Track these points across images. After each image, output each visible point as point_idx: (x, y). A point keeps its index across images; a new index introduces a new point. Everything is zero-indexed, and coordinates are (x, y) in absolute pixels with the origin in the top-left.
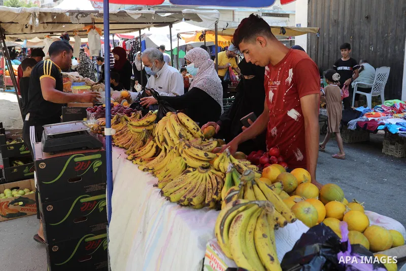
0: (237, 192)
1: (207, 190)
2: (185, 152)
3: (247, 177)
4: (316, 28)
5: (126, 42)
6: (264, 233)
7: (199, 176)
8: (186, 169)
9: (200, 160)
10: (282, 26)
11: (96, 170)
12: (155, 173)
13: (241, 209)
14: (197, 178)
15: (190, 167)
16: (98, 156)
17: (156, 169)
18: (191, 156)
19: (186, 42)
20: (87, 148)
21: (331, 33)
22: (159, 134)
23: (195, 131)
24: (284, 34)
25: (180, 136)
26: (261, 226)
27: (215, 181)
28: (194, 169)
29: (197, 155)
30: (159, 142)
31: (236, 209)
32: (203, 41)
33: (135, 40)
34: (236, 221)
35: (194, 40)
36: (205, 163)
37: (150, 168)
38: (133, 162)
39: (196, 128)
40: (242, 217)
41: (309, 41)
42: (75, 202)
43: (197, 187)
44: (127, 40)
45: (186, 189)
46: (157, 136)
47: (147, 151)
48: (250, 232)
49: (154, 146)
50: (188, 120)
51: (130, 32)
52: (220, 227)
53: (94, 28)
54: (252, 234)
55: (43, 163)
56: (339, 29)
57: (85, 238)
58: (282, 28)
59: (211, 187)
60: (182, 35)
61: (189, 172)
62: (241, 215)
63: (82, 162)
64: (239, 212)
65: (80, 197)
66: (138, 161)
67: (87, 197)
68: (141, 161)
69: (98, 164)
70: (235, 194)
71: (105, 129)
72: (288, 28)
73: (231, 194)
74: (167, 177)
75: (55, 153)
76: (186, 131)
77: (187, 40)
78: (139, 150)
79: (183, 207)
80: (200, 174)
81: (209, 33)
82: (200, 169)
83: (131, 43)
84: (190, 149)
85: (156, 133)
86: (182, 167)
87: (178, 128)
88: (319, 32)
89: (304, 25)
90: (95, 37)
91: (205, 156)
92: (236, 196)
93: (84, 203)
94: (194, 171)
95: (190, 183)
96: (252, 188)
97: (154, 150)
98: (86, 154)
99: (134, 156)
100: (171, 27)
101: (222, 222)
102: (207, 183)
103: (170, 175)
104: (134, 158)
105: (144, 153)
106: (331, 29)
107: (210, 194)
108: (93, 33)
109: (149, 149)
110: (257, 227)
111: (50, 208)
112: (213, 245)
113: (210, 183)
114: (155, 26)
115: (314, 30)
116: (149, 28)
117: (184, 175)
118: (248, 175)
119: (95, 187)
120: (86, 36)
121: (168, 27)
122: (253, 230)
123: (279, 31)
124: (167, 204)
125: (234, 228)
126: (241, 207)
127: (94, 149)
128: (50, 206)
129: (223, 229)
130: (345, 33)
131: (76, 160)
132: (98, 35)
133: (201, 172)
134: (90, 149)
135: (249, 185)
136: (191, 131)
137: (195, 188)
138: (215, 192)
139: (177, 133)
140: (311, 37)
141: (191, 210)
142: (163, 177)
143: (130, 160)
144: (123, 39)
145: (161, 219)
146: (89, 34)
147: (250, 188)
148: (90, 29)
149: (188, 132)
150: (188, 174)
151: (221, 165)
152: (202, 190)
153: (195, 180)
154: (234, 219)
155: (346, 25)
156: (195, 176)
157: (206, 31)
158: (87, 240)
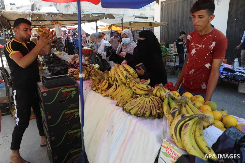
0: (178, 109)
1: (152, 108)
2: (135, 86)
3: (183, 100)
4: (166, 23)
5: (70, 31)
6: (200, 133)
7: (144, 99)
8: (135, 95)
9: (144, 90)
10: (150, 22)
11: (73, 96)
12: (113, 97)
13: (187, 119)
14: (144, 100)
15: (137, 94)
16: (74, 89)
17: (113, 95)
18: (139, 88)
19: (101, 31)
20: (68, 85)
21: (172, 25)
22: (112, 76)
23: (134, 74)
24: (151, 26)
25: (126, 77)
26: (198, 129)
27: (156, 102)
28: (141, 95)
29: (143, 88)
30: (112, 80)
31: (184, 120)
32: (110, 30)
33: (74, 30)
34: (185, 127)
35: (105, 30)
36: (146, 92)
37: (110, 95)
38: (96, 91)
39: (134, 72)
40: (189, 124)
41: (162, 29)
42: (63, 113)
43: (145, 105)
44: (71, 30)
45: (138, 107)
46: (110, 77)
47: (103, 85)
48: (193, 133)
49: (107, 83)
50: (130, 68)
51: (74, 25)
52: (175, 131)
53: (58, 23)
54: (194, 134)
55: (45, 93)
56: (176, 24)
57: (68, 132)
58: (150, 23)
59: (154, 106)
60: (99, 27)
61: (138, 97)
62: (188, 123)
63: (65, 92)
64: (186, 122)
65: (65, 111)
66: (99, 91)
67: (69, 111)
68: (101, 91)
69: (74, 93)
70: (177, 110)
71: (79, 74)
72: (153, 23)
73: (175, 110)
74: (122, 100)
75: (51, 88)
76: (129, 74)
77: (102, 30)
78: (98, 85)
79: (138, 117)
80: (145, 98)
81: (113, 26)
82: (144, 95)
83: (73, 31)
84: (138, 85)
85: (110, 76)
86: (131, 94)
87: (125, 73)
88: (168, 25)
89: (159, 21)
90: (59, 28)
91: (147, 88)
92: (177, 111)
93: (68, 114)
94: (140, 97)
95: (140, 103)
96: (185, 106)
97: (107, 85)
98: (68, 88)
99: (96, 88)
100: (96, 22)
101: (175, 128)
102: (151, 103)
103: (124, 99)
104: (97, 89)
105: (102, 86)
106: (172, 24)
107: (155, 110)
108: (57, 25)
109: (104, 85)
110: (196, 130)
111: (50, 117)
112: (168, 141)
113: (153, 103)
114: (88, 22)
115: (165, 24)
116: (84, 23)
117: (135, 99)
118: (184, 99)
119: (73, 105)
120: (54, 27)
121: (95, 22)
122: (194, 132)
123: (149, 24)
124: (128, 116)
125: (185, 131)
126: (187, 118)
127: (72, 85)
128: (50, 116)
129: (176, 132)
130: (179, 25)
131: (63, 91)
132: (60, 27)
133: (146, 97)
134: (70, 85)
135: (183, 105)
136: (132, 74)
137: (144, 106)
138: (158, 108)
139: (125, 75)
140: (162, 27)
141: (144, 119)
142: (120, 100)
143: (94, 91)
144: (68, 29)
145: (123, 124)
146: (55, 26)
147: (184, 107)
148: (56, 23)
149: (130, 75)
150: (138, 98)
151: (158, 93)
152: (149, 107)
153: (142, 102)
154: (184, 126)
155: (180, 22)
156: (142, 99)
157: (112, 25)
158: (69, 133)
